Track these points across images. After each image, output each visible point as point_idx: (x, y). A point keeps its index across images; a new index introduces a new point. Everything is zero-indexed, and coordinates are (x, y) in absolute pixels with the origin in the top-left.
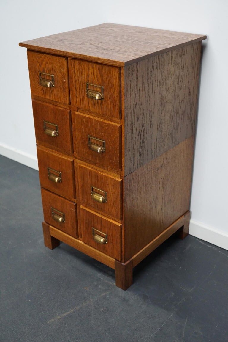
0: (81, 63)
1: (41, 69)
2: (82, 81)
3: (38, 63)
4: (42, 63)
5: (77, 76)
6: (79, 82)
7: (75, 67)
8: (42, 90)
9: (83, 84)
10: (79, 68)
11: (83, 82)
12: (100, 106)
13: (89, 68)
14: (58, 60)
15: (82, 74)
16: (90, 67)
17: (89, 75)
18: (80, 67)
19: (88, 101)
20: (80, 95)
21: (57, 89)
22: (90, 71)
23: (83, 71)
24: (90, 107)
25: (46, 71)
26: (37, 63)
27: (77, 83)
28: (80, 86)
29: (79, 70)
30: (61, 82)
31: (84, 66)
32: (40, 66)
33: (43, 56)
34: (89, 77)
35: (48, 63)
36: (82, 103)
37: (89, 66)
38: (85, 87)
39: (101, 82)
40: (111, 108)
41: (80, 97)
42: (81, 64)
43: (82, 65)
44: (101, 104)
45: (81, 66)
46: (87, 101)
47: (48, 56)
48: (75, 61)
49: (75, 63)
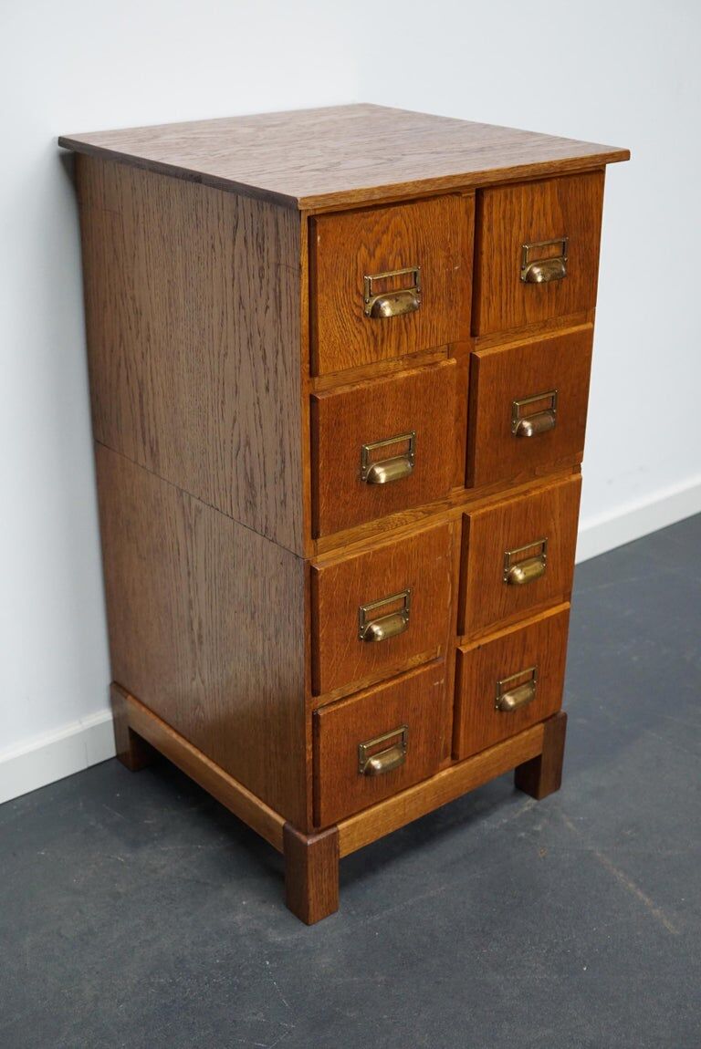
0: (511, 193)
1: (373, 265)
2: (510, 246)
3: (363, 248)
4: (378, 242)
5: (496, 237)
6: (501, 253)
7: (491, 213)
8: (372, 339)
9: (513, 254)
10: (504, 212)
11: (513, 249)
12: (554, 297)
13: (533, 200)
14: (438, 210)
15: (511, 226)
16: (537, 197)
17: (532, 218)
18: (508, 207)
19: (523, 298)
20: (501, 291)
21: (429, 305)
22: (536, 208)
23: (517, 213)
24: (528, 314)
25: (391, 265)
26: (359, 249)
27: (497, 258)
28: (503, 267)
29: (504, 218)
30: (444, 279)
31: (519, 198)
32: (371, 255)
33: (387, 216)
34: (531, 225)
35: (404, 231)
36: (504, 315)
37: (533, 195)
38: (518, 262)
39: (562, 226)
40: (580, 288)
41: (501, 297)
42: (511, 198)
43: (514, 200)
44: (557, 288)
45: (511, 202)
46: (521, 298)
47: (406, 209)
48: (494, 193)
49: (494, 199)
